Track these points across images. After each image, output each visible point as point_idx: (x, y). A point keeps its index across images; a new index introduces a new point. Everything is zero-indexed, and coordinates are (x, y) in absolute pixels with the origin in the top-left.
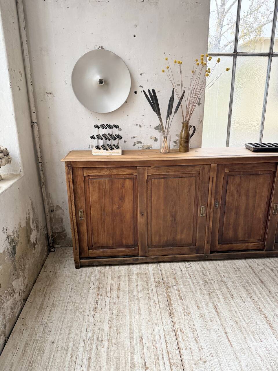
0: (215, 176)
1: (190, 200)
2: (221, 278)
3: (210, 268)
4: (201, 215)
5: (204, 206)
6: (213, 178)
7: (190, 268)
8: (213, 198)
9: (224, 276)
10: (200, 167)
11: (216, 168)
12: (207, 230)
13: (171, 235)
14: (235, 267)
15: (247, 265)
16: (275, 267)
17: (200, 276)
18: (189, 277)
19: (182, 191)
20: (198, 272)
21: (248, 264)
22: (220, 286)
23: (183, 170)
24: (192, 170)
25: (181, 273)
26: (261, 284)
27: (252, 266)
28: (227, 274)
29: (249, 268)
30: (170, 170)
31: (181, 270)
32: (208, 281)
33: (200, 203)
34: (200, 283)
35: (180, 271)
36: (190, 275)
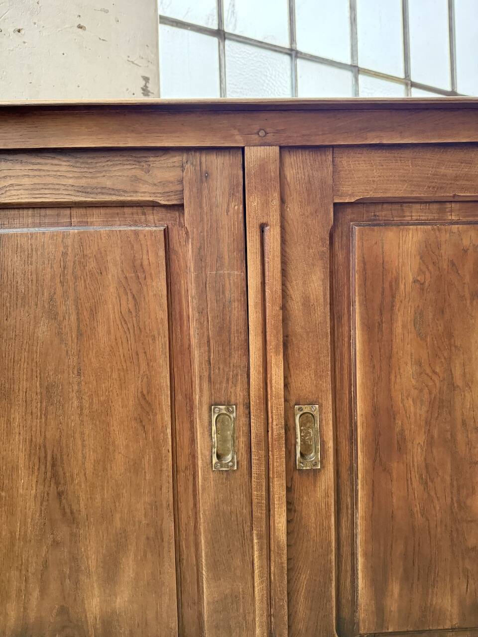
0: (274, 219)
1: (143, 366)
4: (215, 460)
5: (228, 404)
6: (262, 228)
8: (277, 353)
10: (182, 167)
11: (273, 167)
12: (260, 556)
13: (43, 591)
19: (93, 312)
23: (83, 182)
24: (136, 179)
30: (11, 182)
33: (206, 386)
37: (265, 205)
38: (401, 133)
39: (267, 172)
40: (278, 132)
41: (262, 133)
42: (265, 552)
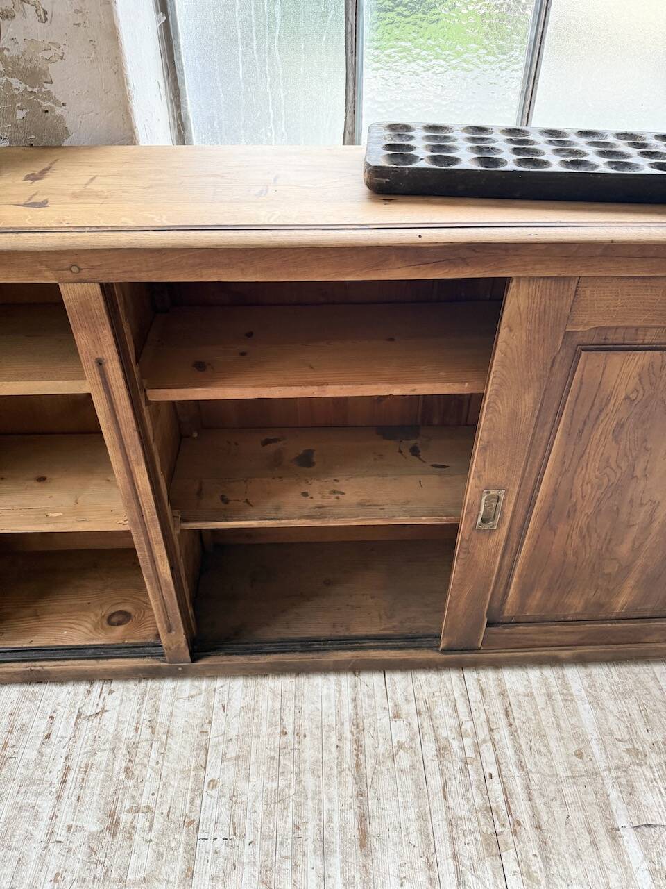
2: (192, 802)
3: (179, 724)
7: (97, 720)
8: (139, 464)
9: (213, 784)
11: (98, 306)
14: (290, 729)
15: (348, 711)
16: (461, 734)
17: (108, 779)
18: (56, 787)
20: (113, 750)
21: (356, 706)
22: (160, 855)
25: (34, 755)
26: (354, 850)
27: (367, 722)
28: (232, 770)
29: (348, 735)
31: (48, 737)
32: (125, 819)
34: (82, 828)
35: (39, 743)
36: (67, 770)
37: (96, 341)
38: (243, 270)
39: (91, 310)
40: (93, 268)
41: (75, 269)
42: (155, 585)
